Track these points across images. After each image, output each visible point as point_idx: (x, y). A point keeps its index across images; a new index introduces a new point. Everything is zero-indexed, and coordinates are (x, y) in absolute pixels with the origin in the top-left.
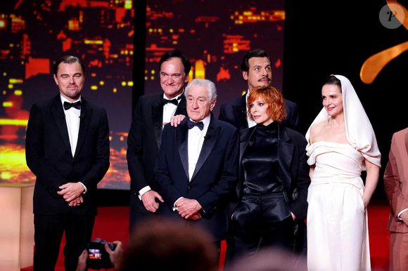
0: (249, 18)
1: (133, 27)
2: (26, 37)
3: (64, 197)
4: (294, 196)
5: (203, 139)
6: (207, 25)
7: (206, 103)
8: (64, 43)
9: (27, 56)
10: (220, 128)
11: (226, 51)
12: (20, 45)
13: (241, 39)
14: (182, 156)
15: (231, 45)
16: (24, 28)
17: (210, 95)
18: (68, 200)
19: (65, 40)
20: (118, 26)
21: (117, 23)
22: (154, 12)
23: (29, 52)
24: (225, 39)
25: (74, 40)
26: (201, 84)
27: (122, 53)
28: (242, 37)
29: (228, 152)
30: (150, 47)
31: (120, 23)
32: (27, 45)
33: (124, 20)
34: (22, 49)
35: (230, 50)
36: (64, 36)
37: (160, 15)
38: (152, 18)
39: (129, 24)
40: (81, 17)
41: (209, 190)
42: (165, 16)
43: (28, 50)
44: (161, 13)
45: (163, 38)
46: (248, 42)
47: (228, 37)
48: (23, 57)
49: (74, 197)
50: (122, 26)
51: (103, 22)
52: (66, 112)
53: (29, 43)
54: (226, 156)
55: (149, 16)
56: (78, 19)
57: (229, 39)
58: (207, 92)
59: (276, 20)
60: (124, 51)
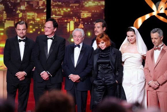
0: (91, 4)
1: (46, 8)
2: (5, 12)
3: (18, 77)
4: (117, 74)
5: (80, 52)
6: (74, 7)
7: (81, 38)
8: (19, 14)
9: (5, 20)
10: (86, 47)
11: (82, 17)
12: (2, 15)
13: (88, 13)
14: (72, 58)
15: (83, 15)
16: (4, 9)
17: (83, 34)
18: (19, 78)
19: (20, 13)
20: (40, 8)
21: (40, 7)
22: (54, 2)
23: (6, 18)
24: (81, 12)
25: (23, 13)
26: (79, 30)
27: (42, 18)
28: (88, 12)
29: (89, 56)
30: (52, 16)
31: (41, 7)
32: (5, 16)
33: (43, 5)
34: (3, 17)
35: (83, 16)
36: (19, 12)
37: (56, 4)
38: (53, 5)
39: (44, 7)
40: (26, 4)
41: (83, 71)
42: (58, 4)
43: (5, 17)
44: (57, 3)
45: (57, 12)
46: (90, 14)
47: (83, 11)
48: (4, 20)
49: (21, 77)
50: (42, 8)
51: (34, 6)
52: (19, 43)
53: (6, 15)
54: (89, 58)
55: (52, 4)
56: (25, 5)
57: (83, 12)
58: (81, 33)
59: (101, 5)
60: (43, 17)
